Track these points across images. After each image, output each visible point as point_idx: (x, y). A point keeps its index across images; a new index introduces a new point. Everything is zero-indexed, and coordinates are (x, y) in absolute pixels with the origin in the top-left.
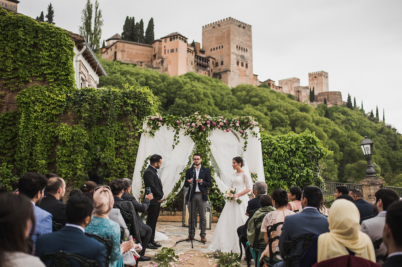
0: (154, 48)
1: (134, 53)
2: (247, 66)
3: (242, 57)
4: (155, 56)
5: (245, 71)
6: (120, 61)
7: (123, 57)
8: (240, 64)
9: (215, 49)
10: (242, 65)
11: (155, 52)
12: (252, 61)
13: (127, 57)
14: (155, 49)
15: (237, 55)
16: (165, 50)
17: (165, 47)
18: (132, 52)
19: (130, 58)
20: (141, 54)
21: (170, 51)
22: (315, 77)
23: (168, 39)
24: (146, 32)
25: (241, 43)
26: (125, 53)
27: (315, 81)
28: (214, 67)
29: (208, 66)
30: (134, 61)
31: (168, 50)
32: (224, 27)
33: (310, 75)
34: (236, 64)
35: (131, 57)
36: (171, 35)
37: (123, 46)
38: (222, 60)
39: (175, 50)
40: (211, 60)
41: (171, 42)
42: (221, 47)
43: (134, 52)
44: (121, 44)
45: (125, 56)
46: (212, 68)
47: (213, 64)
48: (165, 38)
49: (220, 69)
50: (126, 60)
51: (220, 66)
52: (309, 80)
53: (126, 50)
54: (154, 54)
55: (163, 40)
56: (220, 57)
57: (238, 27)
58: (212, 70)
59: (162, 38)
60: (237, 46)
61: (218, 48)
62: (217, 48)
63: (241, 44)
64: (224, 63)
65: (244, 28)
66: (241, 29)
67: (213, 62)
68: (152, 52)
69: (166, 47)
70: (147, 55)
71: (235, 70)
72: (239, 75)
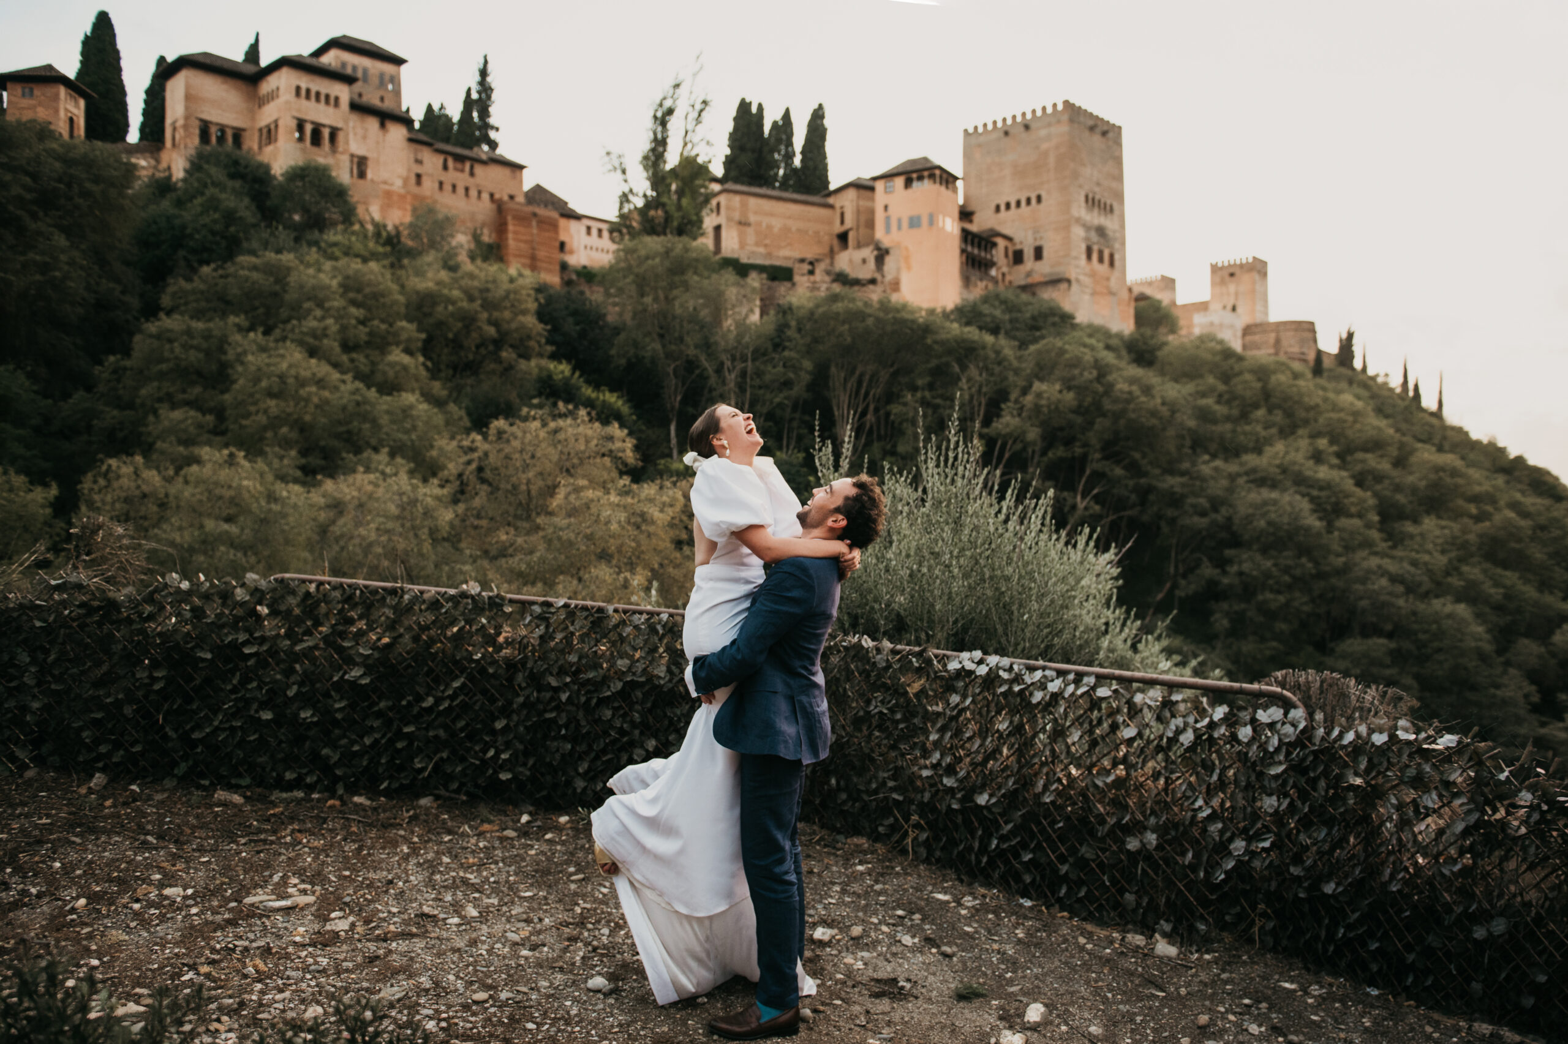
0: (838, 212)
1: (776, 230)
2: (1112, 264)
3: (1101, 231)
4: (843, 238)
5: (1108, 279)
6: (735, 256)
7: (742, 245)
8: (1095, 256)
9: (1013, 205)
10: (1101, 260)
11: (842, 222)
12: (1123, 244)
13: (757, 244)
14: (842, 215)
15: (1087, 228)
16: (888, 219)
17: (886, 207)
18: (769, 227)
19: (766, 246)
20: (799, 230)
21: (905, 224)
22: (1232, 275)
23: (900, 182)
24: (802, 153)
25: (1098, 184)
26: (750, 231)
27: (1232, 288)
28: (1008, 265)
29: (991, 264)
30: (778, 257)
31: (899, 221)
32: (1043, 133)
33: (1215, 269)
34: (1084, 257)
35: (767, 242)
36: (909, 168)
37: (744, 205)
38: (1038, 243)
39: (925, 221)
40: (1001, 243)
41: (910, 191)
42: (1034, 201)
43: (777, 224)
44: (737, 199)
45: (751, 238)
46: (1005, 269)
47: (1006, 255)
48: (888, 176)
49: (1029, 274)
50: (753, 253)
51: (1029, 263)
52: (1213, 284)
53: (752, 218)
54: (838, 229)
55: (879, 186)
56: (1030, 234)
57: (1087, 133)
58: (1004, 275)
59: (875, 179)
60: (1087, 197)
61: (1023, 203)
62: (1018, 204)
63: (1097, 189)
64: (1045, 253)
65: (1104, 134)
66: (1097, 139)
67: (1006, 249)
68: (830, 223)
69: (890, 208)
70: (817, 233)
71: (1082, 278)
72: (1094, 293)
